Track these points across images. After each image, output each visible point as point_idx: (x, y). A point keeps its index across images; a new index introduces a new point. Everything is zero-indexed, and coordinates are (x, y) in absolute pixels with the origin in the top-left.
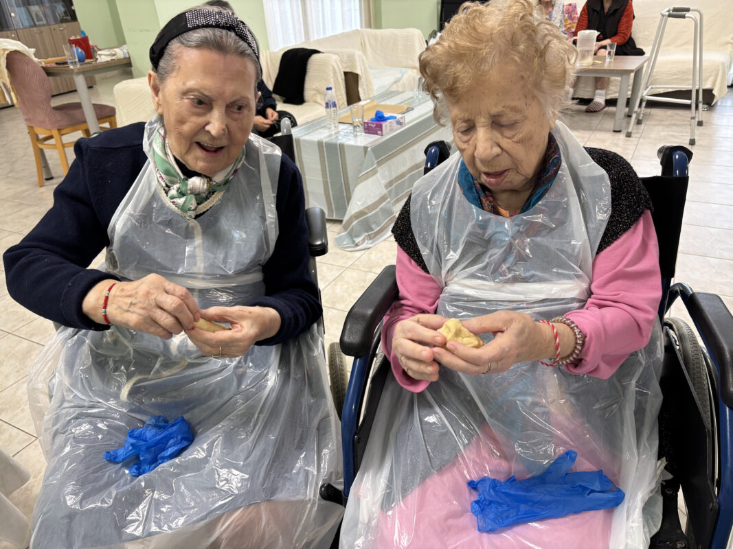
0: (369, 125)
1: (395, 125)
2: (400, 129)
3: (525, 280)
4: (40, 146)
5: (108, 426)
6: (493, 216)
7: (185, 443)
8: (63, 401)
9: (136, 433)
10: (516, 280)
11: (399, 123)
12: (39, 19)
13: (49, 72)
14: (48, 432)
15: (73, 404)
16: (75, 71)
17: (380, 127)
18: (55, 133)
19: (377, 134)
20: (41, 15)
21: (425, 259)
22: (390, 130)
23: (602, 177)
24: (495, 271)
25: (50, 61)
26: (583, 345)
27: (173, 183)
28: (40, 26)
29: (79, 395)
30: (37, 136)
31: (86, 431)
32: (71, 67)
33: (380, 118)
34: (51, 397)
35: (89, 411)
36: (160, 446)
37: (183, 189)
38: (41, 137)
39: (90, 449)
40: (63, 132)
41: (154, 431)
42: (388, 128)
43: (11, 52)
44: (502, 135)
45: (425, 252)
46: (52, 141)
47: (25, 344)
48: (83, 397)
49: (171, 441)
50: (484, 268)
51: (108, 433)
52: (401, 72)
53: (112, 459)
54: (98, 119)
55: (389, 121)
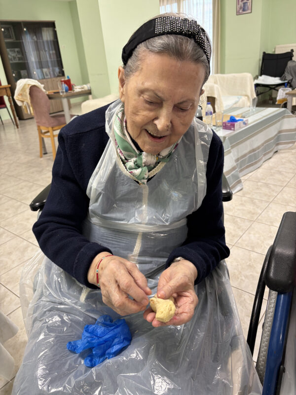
0: (227, 124)
1: (242, 125)
2: (244, 127)
4: (42, 136)
5: (71, 320)
7: (126, 343)
8: (42, 295)
9: (91, 328)
11: (245, 124)
12: (47, 75)
13: (50, 97)
14: (31, 317)
15: (48, 300)
16: (63, 96)
17: (233, 126)
18: (50, 129)
19: (231, 129)
20: (48, 73)
22: (239, 128)
25: (51, 92)
27: (131, 157)
28: (47, 78)
29: (53, 293)
30: (41, 131)
31: (56, 322)
32: (61, 94)
33: (233, 120)
34: (35, 290)
35: (59, 307)
36: (108, 343)
37: (139, 162)
38: (43, 131)
39: (58, 339)
40: (54, 129)
41: (103, 328)
42: (238, 126)
43: (32, 86)
46: (48, 134)
48: (55, 296)
49: (116, 340)
51: (71, 326)
52: (238, 98)
53: (73, 349)
55: (239, 122)
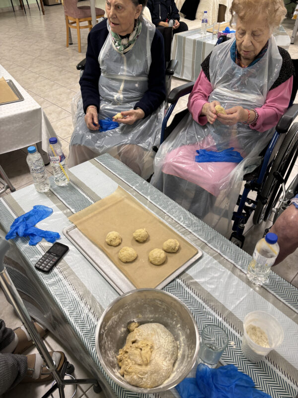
0: (221, 34)
3: (242, 92)
4: (70, 26)
6: (237, 66)
10: (239, 91)
18: (77, 20)
21: (210, 77)
23: (280, 60)
24: (232, 86)
26: (257, 118)
27: (117, 41)
33: (227, 31)
37: (120, 43)
38: (70, 21)
40: (81, 20)
44: (254, 38)
45: (211, 75)
46: (75, 25)
47: (60, 109)
50: (229, 85)
54: (97, 16)
55: (231, 33)
